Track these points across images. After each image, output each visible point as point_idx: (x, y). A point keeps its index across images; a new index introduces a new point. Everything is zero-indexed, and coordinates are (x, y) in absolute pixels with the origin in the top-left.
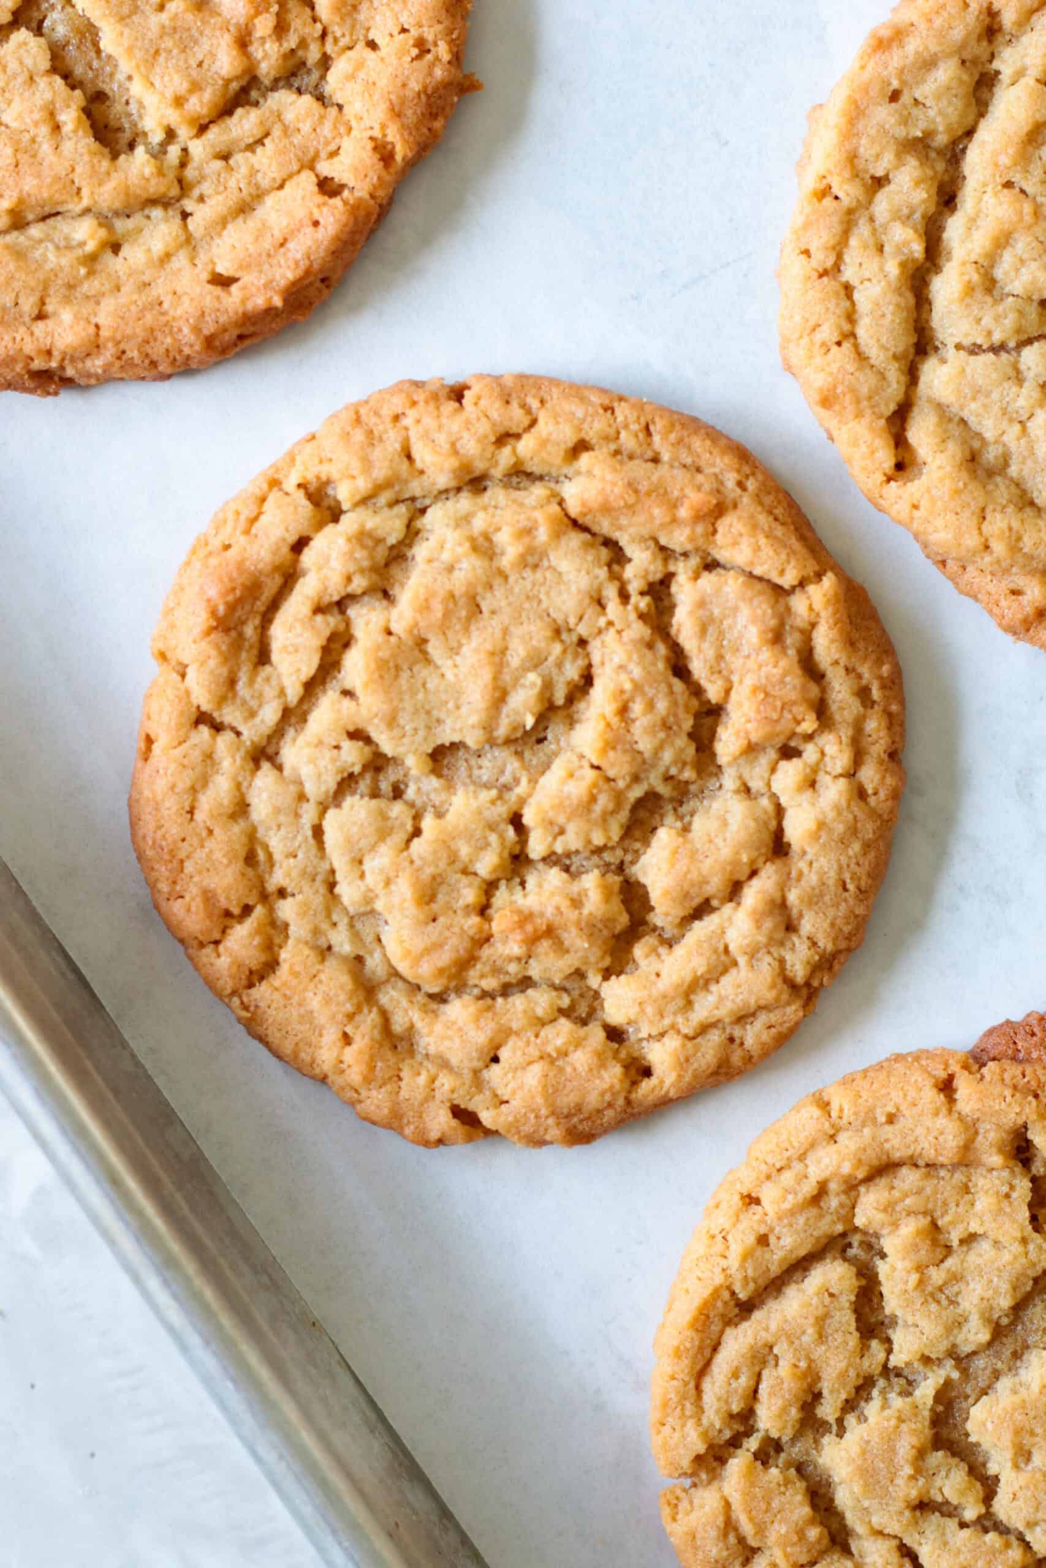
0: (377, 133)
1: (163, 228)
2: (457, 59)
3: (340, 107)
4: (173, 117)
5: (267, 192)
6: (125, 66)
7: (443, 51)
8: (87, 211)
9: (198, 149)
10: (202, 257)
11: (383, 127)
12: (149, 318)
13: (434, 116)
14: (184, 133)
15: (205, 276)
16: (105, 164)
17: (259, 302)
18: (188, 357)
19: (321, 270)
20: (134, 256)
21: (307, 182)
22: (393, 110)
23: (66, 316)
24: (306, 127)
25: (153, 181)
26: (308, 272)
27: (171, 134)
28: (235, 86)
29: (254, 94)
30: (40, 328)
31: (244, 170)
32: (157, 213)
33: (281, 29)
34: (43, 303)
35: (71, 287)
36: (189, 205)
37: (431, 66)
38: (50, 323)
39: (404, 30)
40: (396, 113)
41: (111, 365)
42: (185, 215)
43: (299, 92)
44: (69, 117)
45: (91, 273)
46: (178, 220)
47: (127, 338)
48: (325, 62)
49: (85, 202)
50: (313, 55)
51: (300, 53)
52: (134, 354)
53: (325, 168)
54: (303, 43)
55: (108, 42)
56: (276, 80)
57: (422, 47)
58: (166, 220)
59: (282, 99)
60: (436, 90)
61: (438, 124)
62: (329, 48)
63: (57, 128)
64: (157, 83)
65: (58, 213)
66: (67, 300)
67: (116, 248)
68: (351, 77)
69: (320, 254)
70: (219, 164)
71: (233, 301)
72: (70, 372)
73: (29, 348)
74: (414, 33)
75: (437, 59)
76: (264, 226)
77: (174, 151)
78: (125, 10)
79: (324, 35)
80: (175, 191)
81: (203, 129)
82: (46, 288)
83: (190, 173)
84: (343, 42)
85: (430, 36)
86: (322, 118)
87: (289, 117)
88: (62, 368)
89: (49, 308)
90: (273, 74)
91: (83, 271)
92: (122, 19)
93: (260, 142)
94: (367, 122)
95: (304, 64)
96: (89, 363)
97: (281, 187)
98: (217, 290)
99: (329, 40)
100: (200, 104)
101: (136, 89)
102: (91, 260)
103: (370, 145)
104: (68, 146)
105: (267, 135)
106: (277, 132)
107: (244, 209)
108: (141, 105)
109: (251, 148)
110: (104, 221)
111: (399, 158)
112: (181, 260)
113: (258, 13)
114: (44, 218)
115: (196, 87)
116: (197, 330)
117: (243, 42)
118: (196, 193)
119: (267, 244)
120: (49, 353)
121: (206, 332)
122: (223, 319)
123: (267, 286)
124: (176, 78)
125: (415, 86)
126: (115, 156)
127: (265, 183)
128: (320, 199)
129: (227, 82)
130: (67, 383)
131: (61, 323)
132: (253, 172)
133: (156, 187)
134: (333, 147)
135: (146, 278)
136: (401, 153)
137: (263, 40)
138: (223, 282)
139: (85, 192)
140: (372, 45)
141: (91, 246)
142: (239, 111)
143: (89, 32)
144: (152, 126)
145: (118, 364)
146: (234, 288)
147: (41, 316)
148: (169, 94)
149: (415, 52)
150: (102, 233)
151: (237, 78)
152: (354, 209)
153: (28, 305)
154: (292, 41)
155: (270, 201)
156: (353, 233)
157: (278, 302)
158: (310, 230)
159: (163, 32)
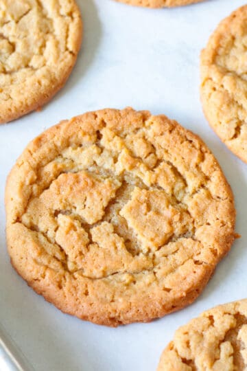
0: (212, 247)
1: (149, 276)
2: (233, 227)
3: (200, 242)
4: (150, 244)
5: (179, 266)
6: (136, 231)
7: (229, 224)
8: (126, 271)
9: (158, 254)
10: (161, 283)
11: (213, 245)
12: (146, 300)
13: (228, 243)
14: (154, 249)
15: (162, 289)
16: (131, 257)
17: (178, 295)
18: (157, 312)
19: (196, 287)
20: (140, 284)
21: (191, 262)
22: (216, 239)
23: (121, 300)
24: (190, 247)
25: (146, 262)
26: (192, 286)
27: (149, 250)
28: (168, 236)
29: (174, 239)
30: (113, 304)
31: (172, 259)
32: (146, 272)
33: (181, 219)
34: (113, 297)
35: (122, 292)
36: (155, 270)
37: (226, 229)
38: (116, 303)
39: (218, 219)
40: (217, 240)
41: (134, 315)
42: (155, 273)
43: (187, 238)
44: (120, 245)
45: (127, 289)
46: (153, 275)
47: (139, 306)
48: (194, 229)
49: (126, 268)
50: (190, 228)
51: (187, 227)
52: (141, 310)
53: (196, 258)
54: (188, 224)
55: (130, 225)
56: (180, 235)
57: (223, 224)
58: (149, 274)
59: (182, 240)
60: (228, 235)
61: (229, 245)
62: (195, 225)
63: (116, 248)
64: (146, 235)
65: (117, 273)
66: (121, 296)
67: (135, 282)
68: (203, 233)
69: (196, 281)
70: (164, 258)
71: (171, 295)
72: (122, 318)
73: (110, 310)
74: (220, 219)
75: (228, 227)
76: (179, 275)
77: (151, 255)
78: (136, 215)
79: (193, 222)
80: (151, 266)
81: (159, 248)
82: (114, 292)
83: (156, 260)
84: (199, 224)
85: (225, 220)
86: (194, 244)
87: (185, 244)
88: (119, 316)
89: (116, 298)
90: (179, 233)
91: (125, 288)
92: (134, 218)
93: (176, 252)
94: (208, 244)
95: (188, 230)
96: (127, 314)
97: (183, 264)
98: (166, 292)
99: (195, 223)
100: (159, 240)
101: (139, 237)
102: (128, 285)
103: (209, 250)
104: (120, 253)
105: (178, 250)
106: (181, 248)
107: (172, 271)
108: (140, 242)
109: (174, 253)
110: (131, 274)
111: (218, 253)
112: (154, 284)
113: (175, 214)
114: (113, 274)
115: (157, 235)
116: (160, 303)
117: (170, 223)
118: (157, 266)
119: (180, 279)
120: (116, 311)
121: (163, 304)
122: (168, 300)
123: (181, 290)
124: (151, 233)
125: (222, 234)
126: (133, 256)
127: (178, 263)
128: (195, 265)
129: (166, 235)
130: (120, 323)
131: (118, 302)
132: (175, 260)
133: (146, 264)
134: (198, 252)
135: (144, 290)
136: (219, 252)
137: (176, 222)
138: (168, 290)
139: (125, 265)
140: (208, 224)
141: (127, 281)
142: (170, 243)
143: (124, 222)
144: (144, 248)
145: (136, 314)
146: (171, 291)
147: (113, 301)
148: (149, 238)
149: (221, 224)
150: (131, 277)
151: (169, 233)
152: (206, 268)
153: (109, 298)
154: (184, 223)
155: (180, 268)
156: (205, 275)
157: (184, 294)
158: (193, 274)
159: (147, 221)
